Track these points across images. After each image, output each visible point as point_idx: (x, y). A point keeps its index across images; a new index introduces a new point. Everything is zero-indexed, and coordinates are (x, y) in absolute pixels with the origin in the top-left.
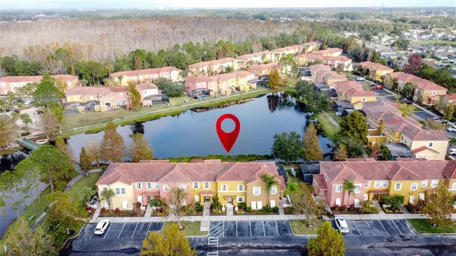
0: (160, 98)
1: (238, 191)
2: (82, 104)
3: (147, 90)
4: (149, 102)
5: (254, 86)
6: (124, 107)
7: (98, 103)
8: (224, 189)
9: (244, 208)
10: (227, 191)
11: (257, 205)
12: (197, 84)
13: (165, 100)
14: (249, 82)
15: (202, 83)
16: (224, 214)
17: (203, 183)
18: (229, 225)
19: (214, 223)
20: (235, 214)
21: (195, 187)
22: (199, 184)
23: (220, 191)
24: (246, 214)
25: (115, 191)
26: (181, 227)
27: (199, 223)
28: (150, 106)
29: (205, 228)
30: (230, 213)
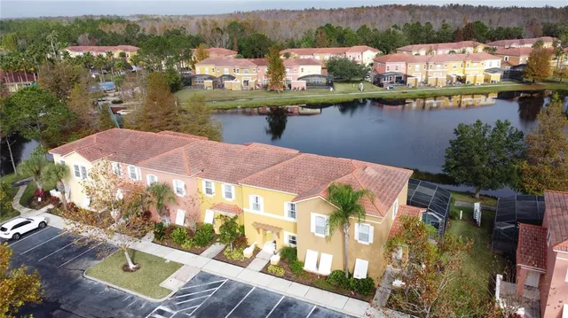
0: (324, 81)
1: (287, 217)
2: (210, 78)
3: (304, 67)
4: (303, 84)
5: (496, 77)
6: (266, 87)
7: (232, 78)
8: (257, 206)
9: (290, 262)
10: (261, 212)
11: (320, 261)
12: (388, 65)
13: (330, 85)
14: (487, 71)
15: (398, 64)
16: (243, 263)
17: (224, 186)
18: (230, 292)
19: (204, 277)
20: (265, 271)
21: (209, 191)
22: (213, 185)
23: (249, 210)
24: (287, 277)
25: (73, 171)
26: (132, 266)
27: (175, 266)
28: (303, 89)
29: (173, 284)
30: (258, 264)
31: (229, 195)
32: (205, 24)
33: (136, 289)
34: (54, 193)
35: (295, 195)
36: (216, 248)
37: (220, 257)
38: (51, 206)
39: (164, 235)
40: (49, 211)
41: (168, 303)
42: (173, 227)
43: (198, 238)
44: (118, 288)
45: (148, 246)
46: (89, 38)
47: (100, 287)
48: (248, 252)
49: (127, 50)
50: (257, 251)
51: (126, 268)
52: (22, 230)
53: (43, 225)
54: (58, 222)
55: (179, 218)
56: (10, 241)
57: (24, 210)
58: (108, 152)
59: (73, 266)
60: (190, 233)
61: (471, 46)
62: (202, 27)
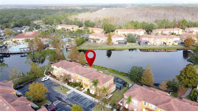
2: (93, 39)
5: (176, 44)
6: (107, 43)
7: (99, 40)
8: (84, 81)
9: (88, 92)
11: (92, 92)
14: (174, 41)
15: (146, 38)
16: (81, 91)
17: (80, 76)
18: (77, 95)
19: (74, 92)
20: (84, 92)
21: (77, 76)
22: (78, 75)
23: (83, 81)
24: (87, 94)
25: (55, 69)
26: (62, 89)
27: (70, 90)
28: (117, 44)
29: (68, 93)
30: (83, 91)
31: (81, 78)
32: (97, 18)
33: (62, 93)
34: (51, 72)
35: (89, 80)
36: (77, 87)
37: (77, 89)
38: (50, 75)
39: (69, 84)
40: (50, 76)
41: (67, 96)
42: (71, 82)
43: (75, 85)
44: (59, 92)
45: (66, 85)
46: (65, 21)
47: (57, 92)
48: (82, 89)
49: (74, 27)
50: (84, 88)
51: (61, 89)
52: (45, 80)
53: (49, 79)
54: (51, 79)
55: (72, 81)
56: (43, 81)
57: (46, 75)
58: (61, 66)
59: (53, 87)
60: (73, 84)
61: (177, 30)
62: (96, 19)
